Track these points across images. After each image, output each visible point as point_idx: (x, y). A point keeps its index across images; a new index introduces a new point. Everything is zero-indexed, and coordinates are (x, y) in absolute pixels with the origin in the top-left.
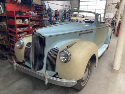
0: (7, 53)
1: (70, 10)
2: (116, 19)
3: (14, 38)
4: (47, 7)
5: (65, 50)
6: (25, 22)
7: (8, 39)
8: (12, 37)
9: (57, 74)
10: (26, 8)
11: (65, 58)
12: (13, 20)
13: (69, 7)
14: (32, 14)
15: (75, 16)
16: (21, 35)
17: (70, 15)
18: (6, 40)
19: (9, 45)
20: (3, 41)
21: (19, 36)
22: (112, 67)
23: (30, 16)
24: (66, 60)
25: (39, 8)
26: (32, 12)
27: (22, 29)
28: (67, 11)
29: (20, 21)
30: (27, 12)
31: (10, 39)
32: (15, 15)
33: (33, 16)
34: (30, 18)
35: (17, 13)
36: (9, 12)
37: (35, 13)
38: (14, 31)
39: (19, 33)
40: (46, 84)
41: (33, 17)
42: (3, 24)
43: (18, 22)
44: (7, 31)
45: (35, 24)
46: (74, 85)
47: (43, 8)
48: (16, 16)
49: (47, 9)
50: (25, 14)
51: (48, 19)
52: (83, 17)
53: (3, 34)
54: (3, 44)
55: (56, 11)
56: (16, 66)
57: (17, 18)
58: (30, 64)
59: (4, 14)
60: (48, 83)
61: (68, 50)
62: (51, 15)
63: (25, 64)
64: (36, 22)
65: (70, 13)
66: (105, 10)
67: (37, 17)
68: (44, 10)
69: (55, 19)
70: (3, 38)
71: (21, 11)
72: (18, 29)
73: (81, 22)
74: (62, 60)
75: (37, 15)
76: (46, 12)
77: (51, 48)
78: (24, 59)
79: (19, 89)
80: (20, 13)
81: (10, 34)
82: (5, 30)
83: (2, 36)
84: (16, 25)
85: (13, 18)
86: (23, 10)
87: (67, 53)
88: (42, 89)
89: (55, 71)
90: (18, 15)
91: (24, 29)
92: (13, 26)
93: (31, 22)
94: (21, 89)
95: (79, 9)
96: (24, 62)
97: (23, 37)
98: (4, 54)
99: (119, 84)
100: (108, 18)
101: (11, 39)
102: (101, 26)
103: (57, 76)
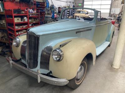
0: (7, 50)
1: (75, 7)
2: (122, 15)
3: (13, 36)
4: (50, 4)
5: (58, 49)
6: (24, 20)
7: (8, 37)
8: (11, 35)
9: (51, 72)
10: (26, 6)
11: (58, 57)
12: (11, 18)
13: (73, 3)
14: (31, 12)
15: (79, 12)
16: (20, 33)
17: (74, 11)
18: (6, 37)
19: (9, 43)
20: (4, 38)
21: (17, 33)
22: (112, 65)
23: (29, 14)
24: (58, 58)
25: (41, 5)
26: (31, 10)
27: (21, 27)
28: (72, 7)
29: (18, 19)
30: (26, 10)
31: (9, 36)
32: (13, 13)
33: (32, 13)
34: (29, 16)
35: (15, 11)
36: (7, 10)
37: (34, 10)
38: (13, 29)
39: (18, 31)
40: (39, 82)
41: (32, 15)
42: (3, 22)
43: (17, 20)
44: (6, 29)
45: (34, 22)
46: (66, 84)
47: (44, 5)
48: (14, 15)
49: (50, 6)
50: (23, 12)
51: (51, 16)
52: (87, 14)
53: (4, 32)
54: (3, 41)
55: (59, 8)
56: (12, 63)
57: (15, 17)
58: (26, 62)
59: (3, 12)
60: (41, 81)
61: (61, 49)
62: (53, 12)
63: (22, 62)
64: (35, 20)
65: (74, 10)
66: (111, 5)
67: (36, 14)
68: (45, 7)
69: (58, 16)
70: (3, 35)
71: (20, 9)
72: (16, 27)
73: (79, 19)
74: (55, 59)
75: (37, 12)
76: (49, 8)
77: (45, 47)
78: (20, 57)
79: (15, 86)
80: (18, 11)
81: (9, 32)
82: (5, 28)
83: (2, 34)
84: (14, 24)
85: (11, 16)
86: (22, 8)
87: (60, 52)
88: (37, 86)
89: (49, 70)
90: (16, 13)
91: (22, 27)
92: (11, 24)
93: (30, 20)
94: (18, 85)
95: (83, 5)
96: (20, 60)
97: (19, 36)
98: (5, 51)
99: (117, 83)
100: (114, 14)
101: (11, 37)
102: (101, 23)
103: (51, 74)
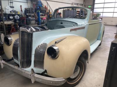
5: (53, 46)
9: (46, 71)
46: (63, 83)
56: (3, 63)
58: (18, 60)
78: (12, 56)
89: (43, 69)
96: (12, 59)
103: (46, 73)
